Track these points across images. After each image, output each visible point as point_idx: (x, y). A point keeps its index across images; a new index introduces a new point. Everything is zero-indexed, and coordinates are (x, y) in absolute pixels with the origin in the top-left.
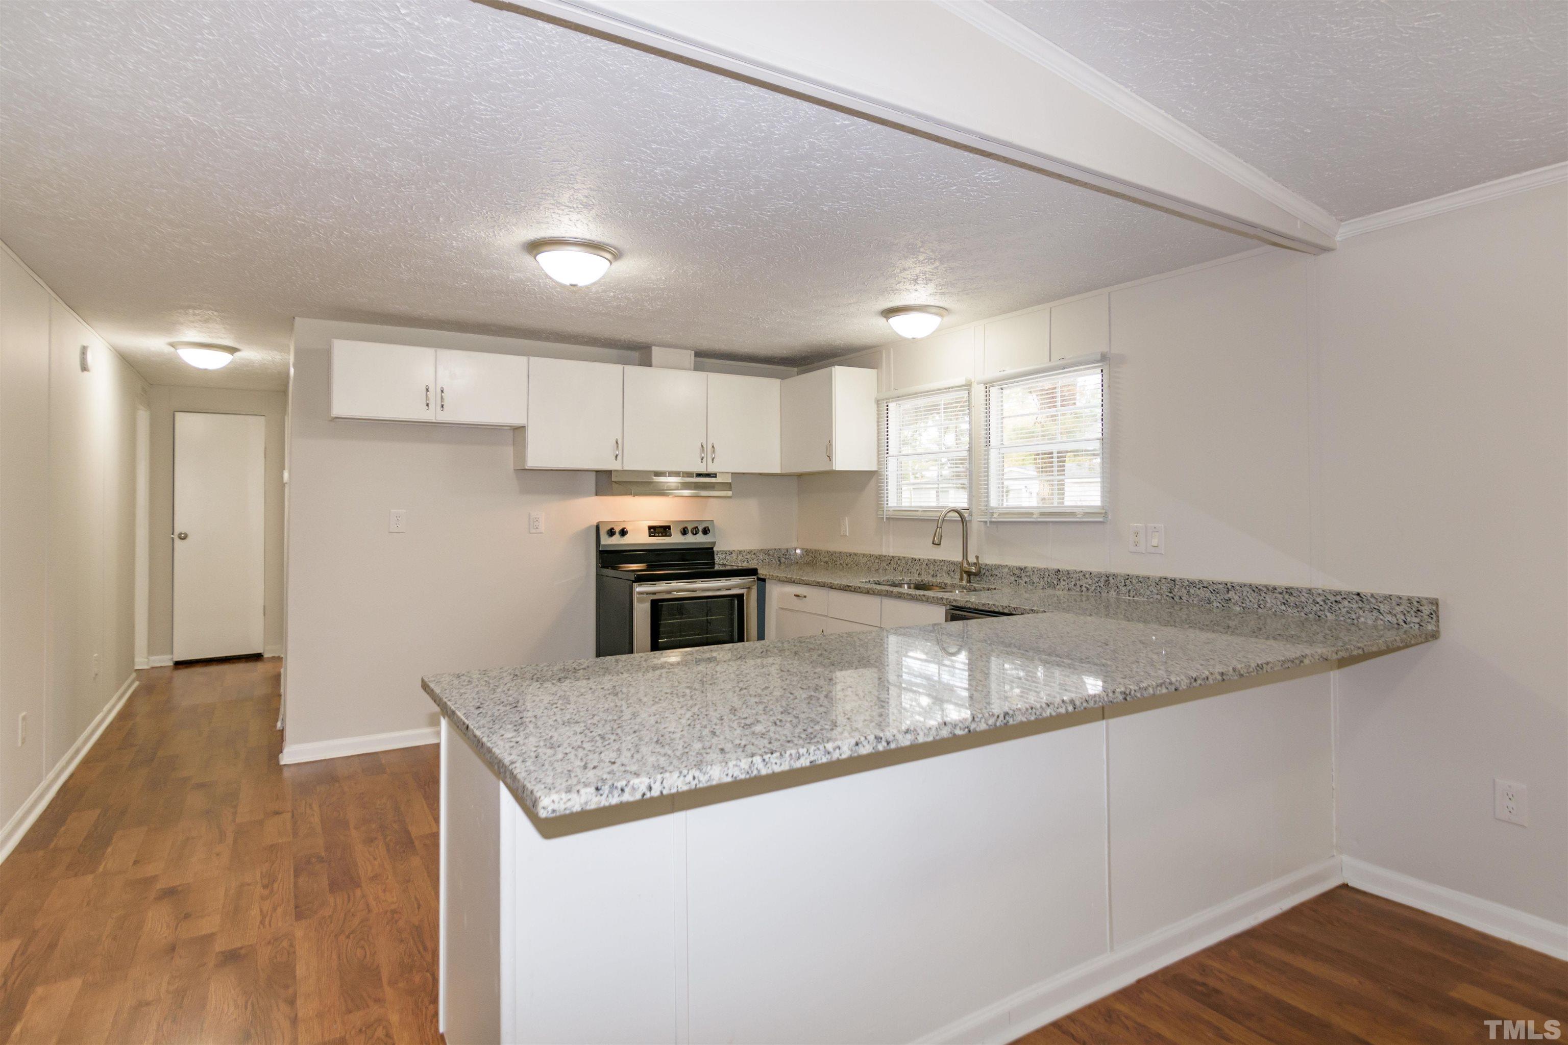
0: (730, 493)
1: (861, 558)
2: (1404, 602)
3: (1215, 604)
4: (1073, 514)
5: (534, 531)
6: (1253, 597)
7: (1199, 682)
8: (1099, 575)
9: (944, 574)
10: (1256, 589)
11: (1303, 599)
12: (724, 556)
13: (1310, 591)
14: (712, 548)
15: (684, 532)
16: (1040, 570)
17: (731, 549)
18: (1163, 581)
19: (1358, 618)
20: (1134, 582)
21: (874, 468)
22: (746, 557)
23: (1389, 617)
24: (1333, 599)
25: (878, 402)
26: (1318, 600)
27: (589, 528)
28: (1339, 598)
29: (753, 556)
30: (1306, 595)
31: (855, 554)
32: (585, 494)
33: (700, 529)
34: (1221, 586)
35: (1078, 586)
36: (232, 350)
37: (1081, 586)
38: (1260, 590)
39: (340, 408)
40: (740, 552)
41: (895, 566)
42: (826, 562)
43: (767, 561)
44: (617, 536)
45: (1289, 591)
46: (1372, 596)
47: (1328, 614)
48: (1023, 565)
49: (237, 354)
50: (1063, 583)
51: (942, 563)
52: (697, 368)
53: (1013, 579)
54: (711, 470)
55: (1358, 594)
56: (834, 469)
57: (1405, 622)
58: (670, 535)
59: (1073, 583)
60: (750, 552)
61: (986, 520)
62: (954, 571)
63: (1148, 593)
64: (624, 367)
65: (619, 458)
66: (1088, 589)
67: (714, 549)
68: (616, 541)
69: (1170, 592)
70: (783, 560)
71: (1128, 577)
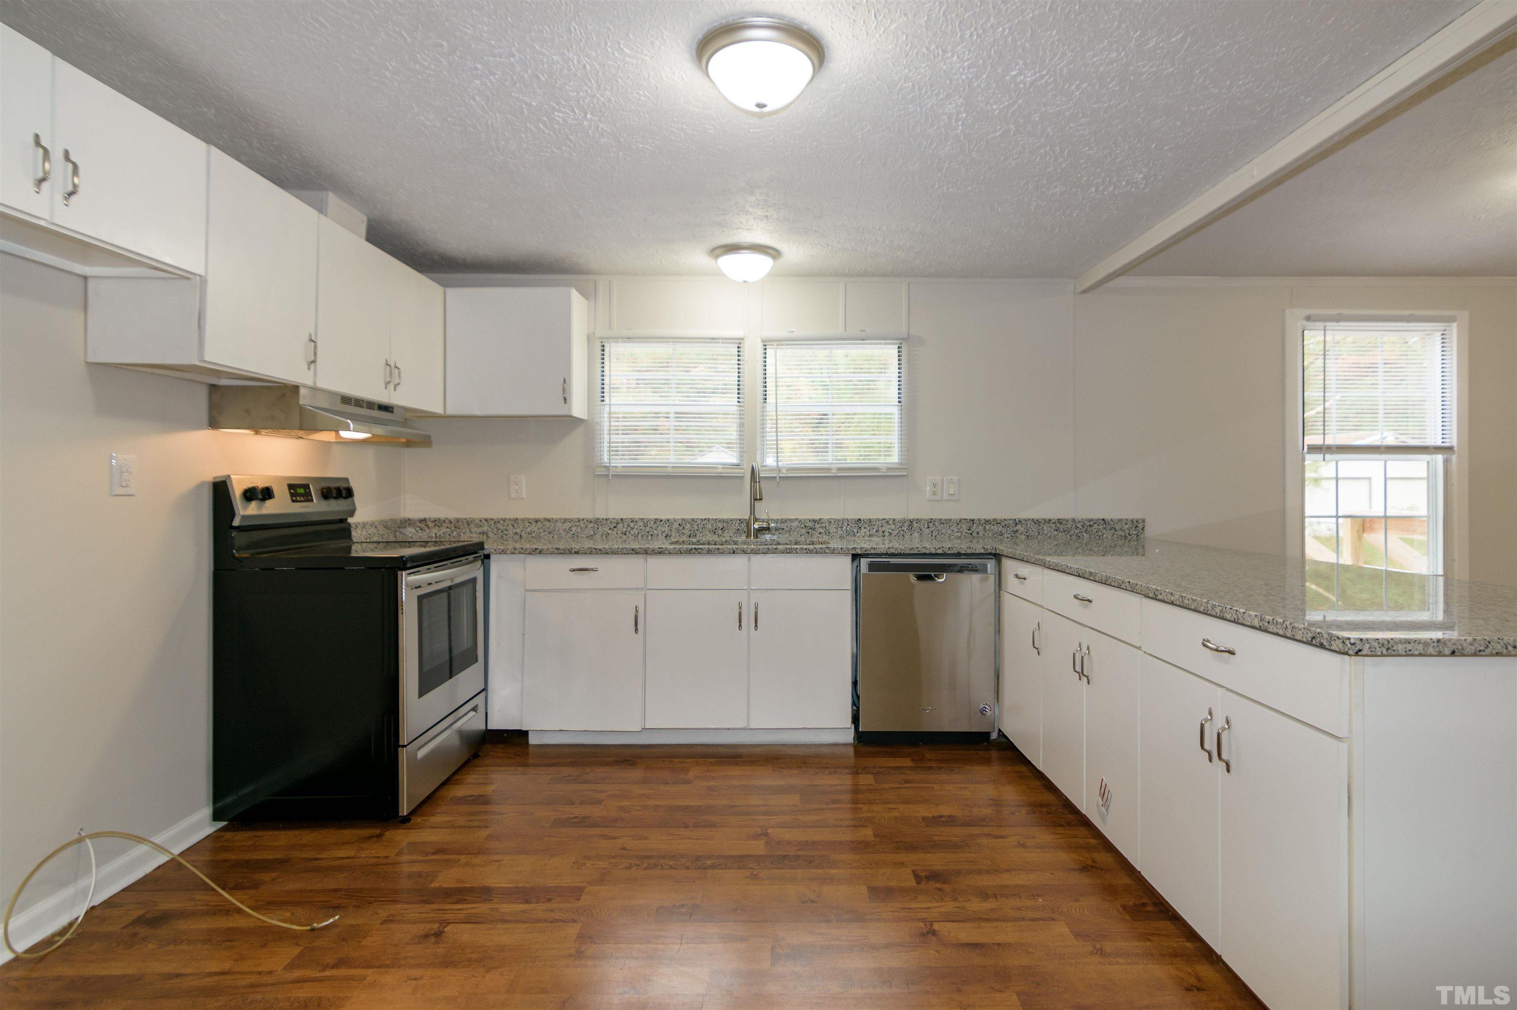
2: (1130, 522)
3: (1005, 535)
5: (121, 491)
6: (1035, 528)
8: (903, 521)
9: (707, 533)
10: (1037, 522)
11: (1069, 526)
13: (1073, 520)
15: (324, 495)
16: (838, 520)
18: (963, 521)
19: (1103, 535)
20: (937, 524)
21: (586, 417)
23: (1121, 533)
24: (1088, 524)
26: (1079, 525)
28: (1092, 523)
30: (1071, 523)
33: (343, 492)
34: (1011, 522)
35: (880, 532)
37: (883, 532)
38: (1040, 522)
41: (625, 530)
45: (1060, 521)
46: (1111, 520)
47: (1085, 534)
48: (817, 517)
50: (863, 530)
51: (706, 522)
53: (804, 531)
55: (1103, 520)
57: (1129, 535)
59: (874, 530)
61: (775, 475)
62: (722, 529)
63: (950, 532)
66: (890, 534)
68: (255, 510)
69: (969, 530)
71: (931, 521)
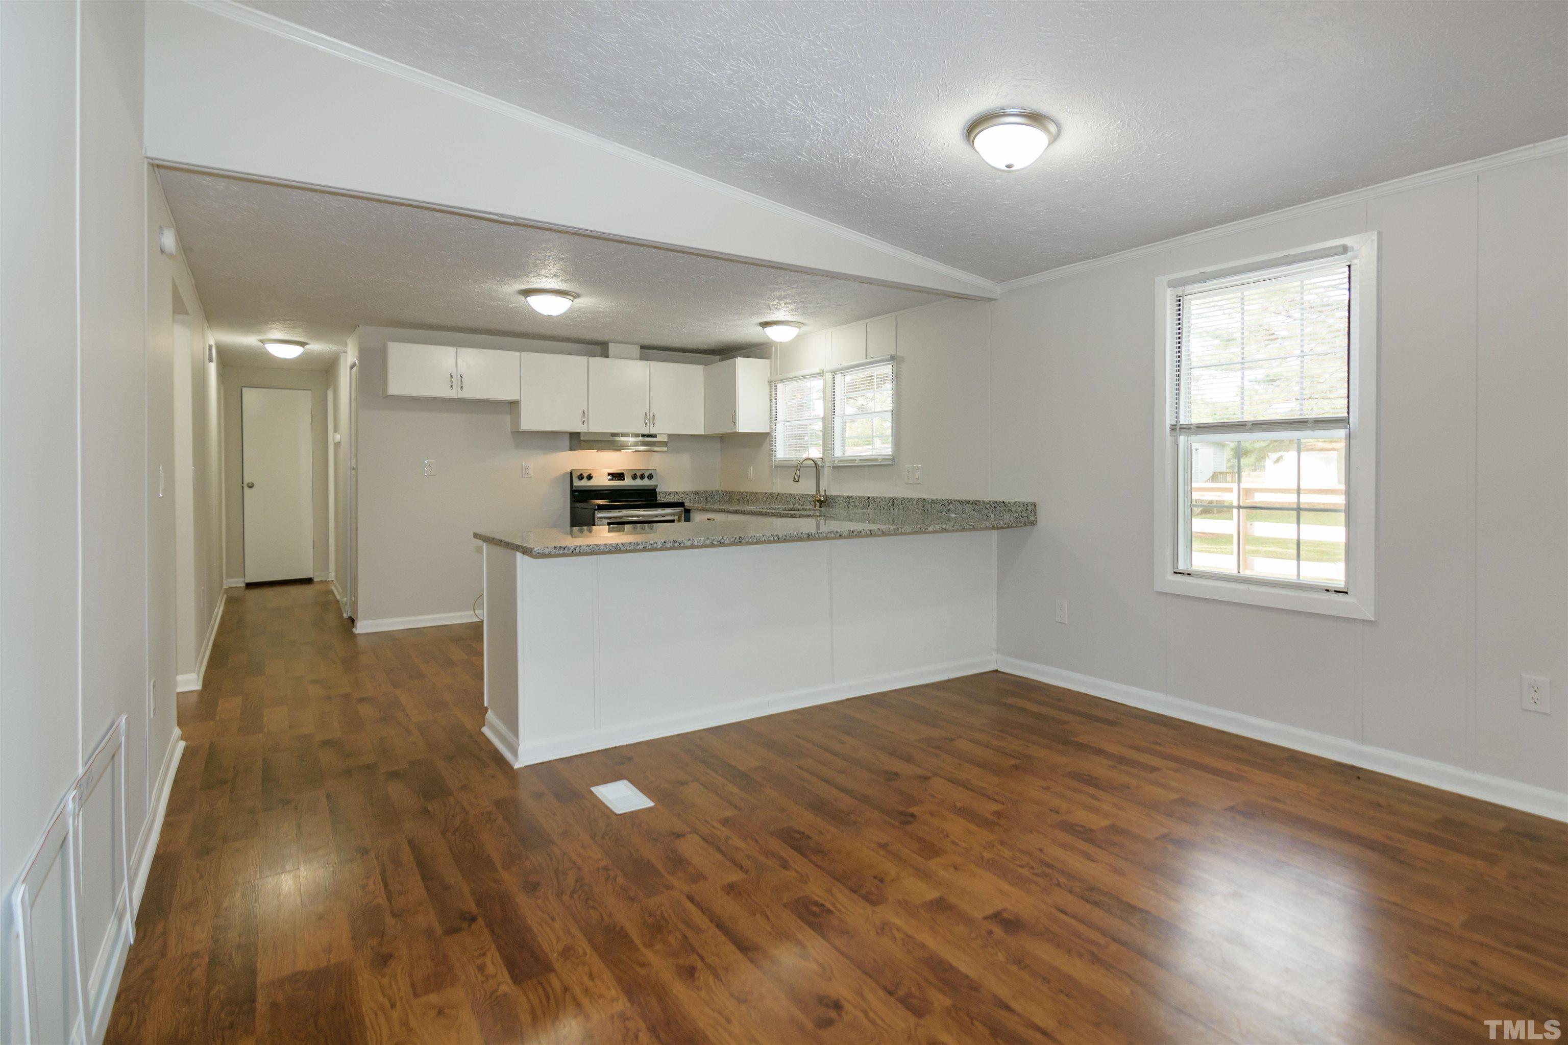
0: (665, 449)
1: (759, 495)
2: (1022, 505)
3: (943, 512)
4: (876, 460)
5: (526, 476)
6: (960, 507)
7: (855, 533)
8: (889, 499)
10: (961, 502)
11: (981, 507)
12: (664, 495)
13: (984, 502)
14: (655, 489)
15: (634, 477)
16: (859, 497)
17: (670, 490)
18: (920, 500)
19: (1003, 516)
20: (906, 502)
21: (767, 431)
22: (681, 496)
23: (1016, 515)
24: (993, 505)
25: (770, 383)
26: (988, 507)
27: (565, 474)
28: (996, 505)
29: (687, 496)
30: (982, 504)
31: (756, 493)
32: (564, 450)
33: (646, 475)
34: (946, 502)
35: (879, 506)
36: (302, 344)
37: (880, 506)
38: (963, 503)
39: (395, 388)
40: (677, 493)
41: (780, 500)
42: (738, 500)
43: (697, 499)
44: (585, 479)
45: (975, 503)
46: (1009, 503)
47: (991, 515)
48: (850, 495)
49: (307, 347)
50: (871, 505)
51: (807, 496)
52: (643, 358)
53: (845, 504)
54: (652, 432)
55: (1003, 502)
56: (737, 431)
57: (1022, 516)
58: (624, 480)
59: (876, 505)
60: (684, 493)
61: (830, 465)
63: (913, 508)
64: (588, 359)
65: (585, 423)
66: (884, 508)
67: (657, 490)
68: (584, 483)
69: (923, 507)
70: (709, 499)
71: (903, 499)
